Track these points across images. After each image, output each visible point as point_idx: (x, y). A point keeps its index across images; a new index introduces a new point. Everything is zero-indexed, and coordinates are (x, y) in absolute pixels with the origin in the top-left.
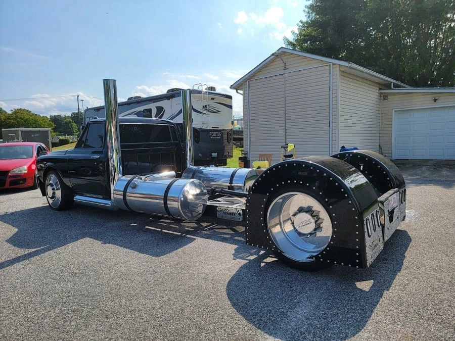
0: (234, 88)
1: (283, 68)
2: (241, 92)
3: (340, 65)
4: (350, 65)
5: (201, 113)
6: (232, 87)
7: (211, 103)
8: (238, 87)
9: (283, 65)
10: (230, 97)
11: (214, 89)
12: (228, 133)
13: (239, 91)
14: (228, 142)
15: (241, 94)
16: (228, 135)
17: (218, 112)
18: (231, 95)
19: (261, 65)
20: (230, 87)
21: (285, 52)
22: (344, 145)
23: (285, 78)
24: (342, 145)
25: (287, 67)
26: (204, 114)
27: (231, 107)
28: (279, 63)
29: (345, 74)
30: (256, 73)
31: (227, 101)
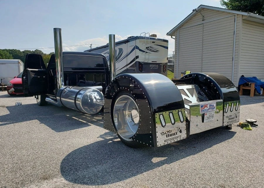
0: (169, 35)
1: (202, 20)
2: (174, 37)
3: (242, 15)
4: (249, 14)
5: (144, 52)
6: (168, 34)
7: (153, 45)
8: (172, 34)
9: (202, 17)
10: (167, 41)
11: (155, 36)
12: (164, 65)
13: (173, 37)
14: (163, 71)
15: (174, 38)
16: (164, 67)
17: (157, 51)
18: (167, 40)
19: (187, 19)
20: (167, 34)
21: (204, 8)
22: (244, 75)
23: (203, 26)
24: (242, 75)
25: (204, 19)
26: (146, 52)
27: (167, 48)
28: (199, 16)
29: (246, 21)
30: (184, 24)
31: (164, 44)
